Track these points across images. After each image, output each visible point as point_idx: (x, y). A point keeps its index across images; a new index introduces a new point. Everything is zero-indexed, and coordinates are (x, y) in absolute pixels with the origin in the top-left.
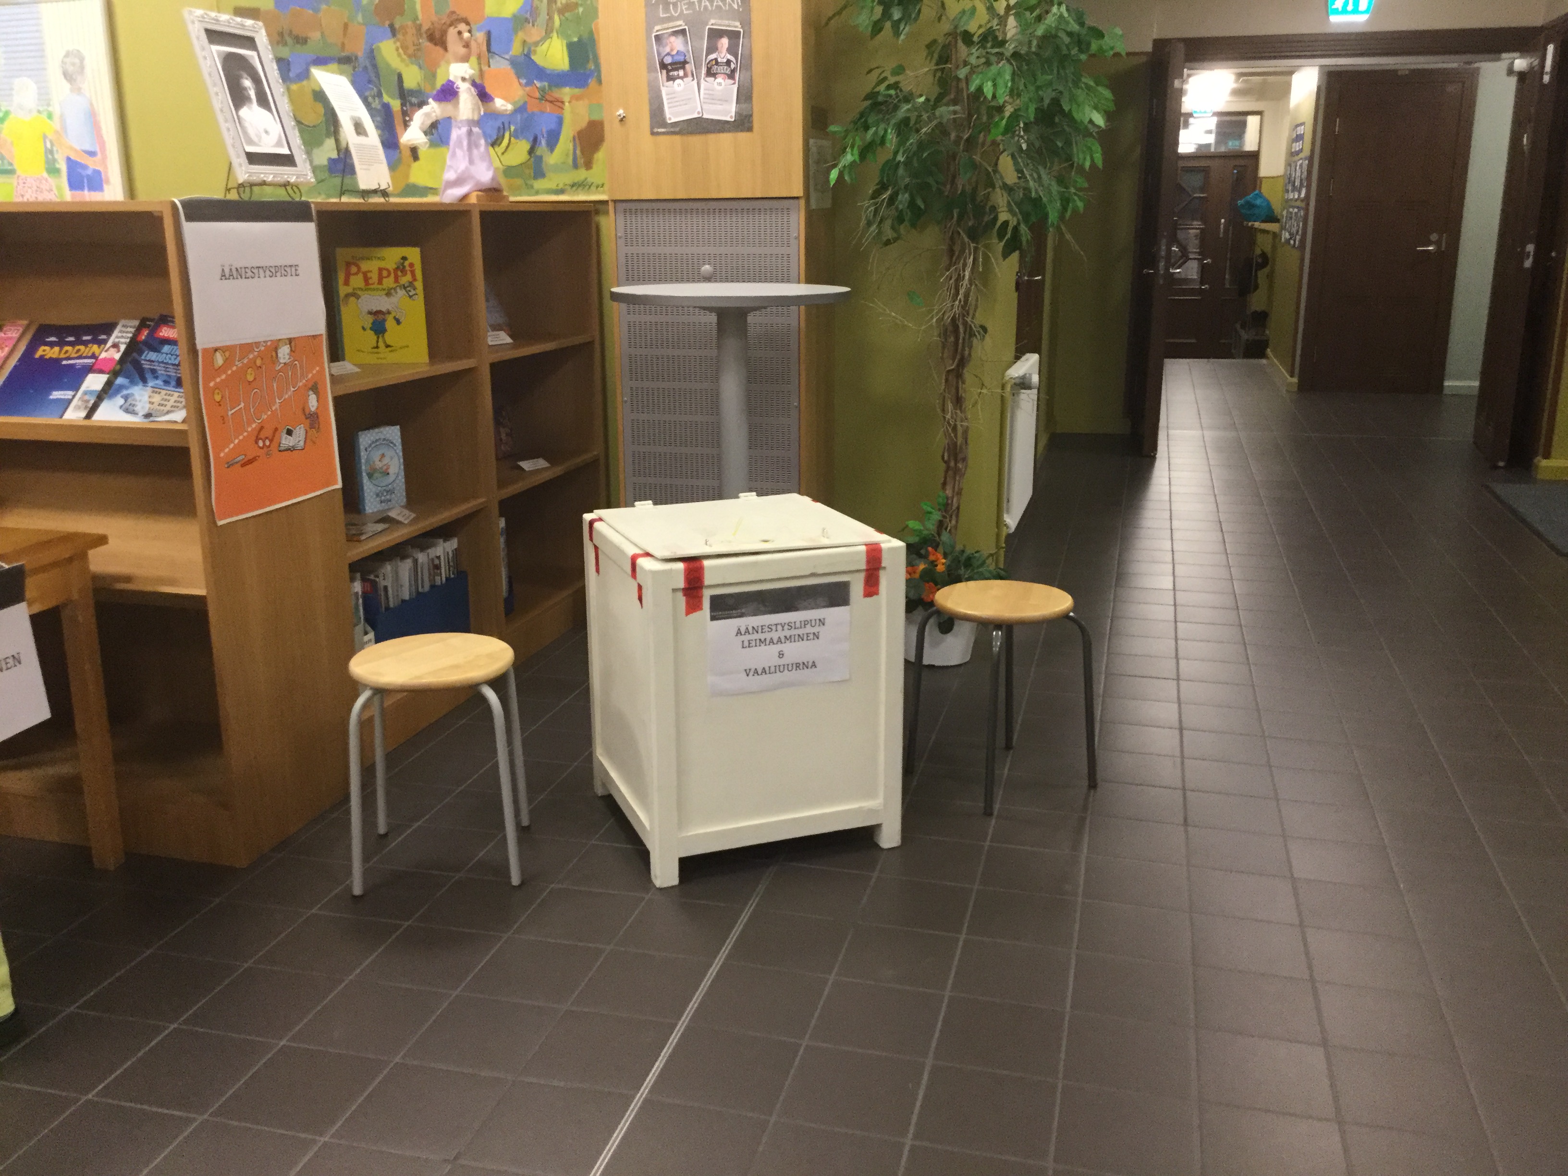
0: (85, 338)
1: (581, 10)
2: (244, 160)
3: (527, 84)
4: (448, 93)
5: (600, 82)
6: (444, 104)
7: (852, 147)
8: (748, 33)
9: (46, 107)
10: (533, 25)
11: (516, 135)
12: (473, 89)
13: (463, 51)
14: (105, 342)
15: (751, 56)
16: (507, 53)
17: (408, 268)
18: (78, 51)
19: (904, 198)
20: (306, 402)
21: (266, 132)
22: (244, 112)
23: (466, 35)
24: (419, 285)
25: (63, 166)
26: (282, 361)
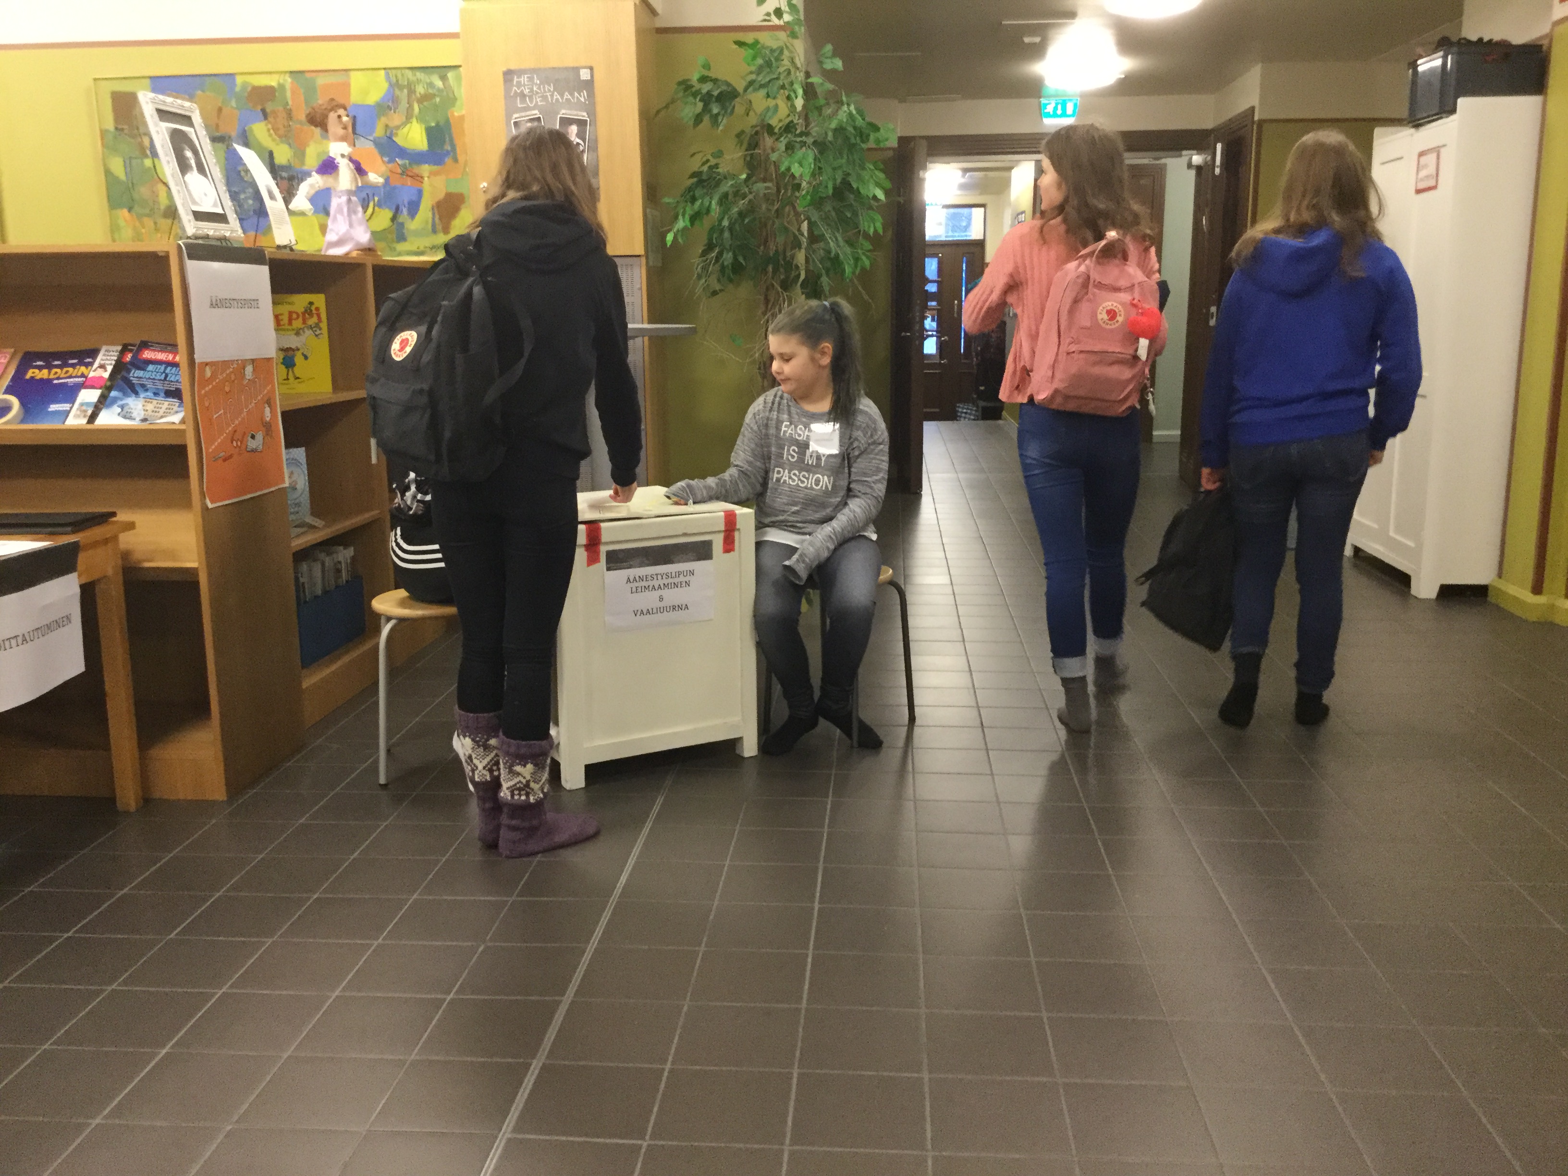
0: (71, 362)
1: (438, 100)
2: (191, 217)
3: (389, 162)
4: (328, 167)
5: (456, 160)
6: (325, 177)
7: (683, 215)
8: (594, 122)
10: (395, 112)
11: (379, 205)
12: (351, 165)
13: (341, 132)
14: (91, 364)
15: (596, 141)
16: (371, 134)
17: (314, 312)
19: (728, 257)
20: (263, 412)
21: (206, 195)
22: (188, 177)
23: (345, 119)
24: (324, 325)
26: (248, 377)
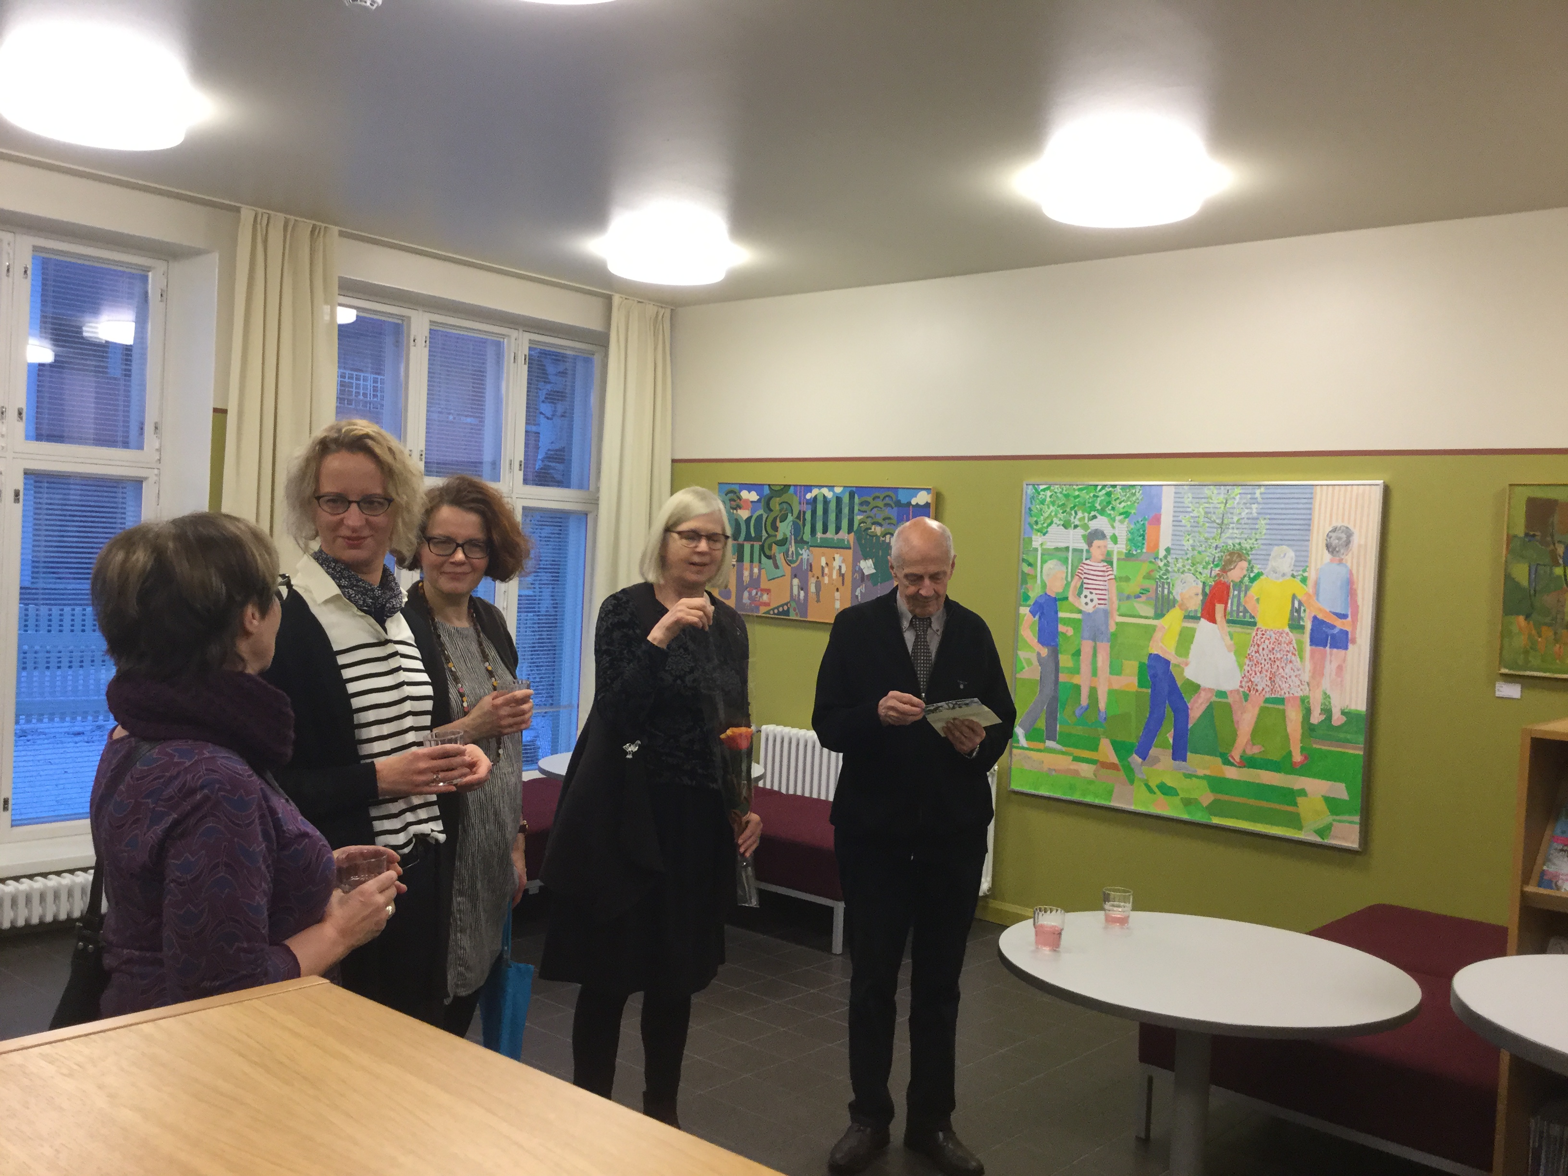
9: (1301, 573)
18: (1347, 528)
25: (1308, 625)
